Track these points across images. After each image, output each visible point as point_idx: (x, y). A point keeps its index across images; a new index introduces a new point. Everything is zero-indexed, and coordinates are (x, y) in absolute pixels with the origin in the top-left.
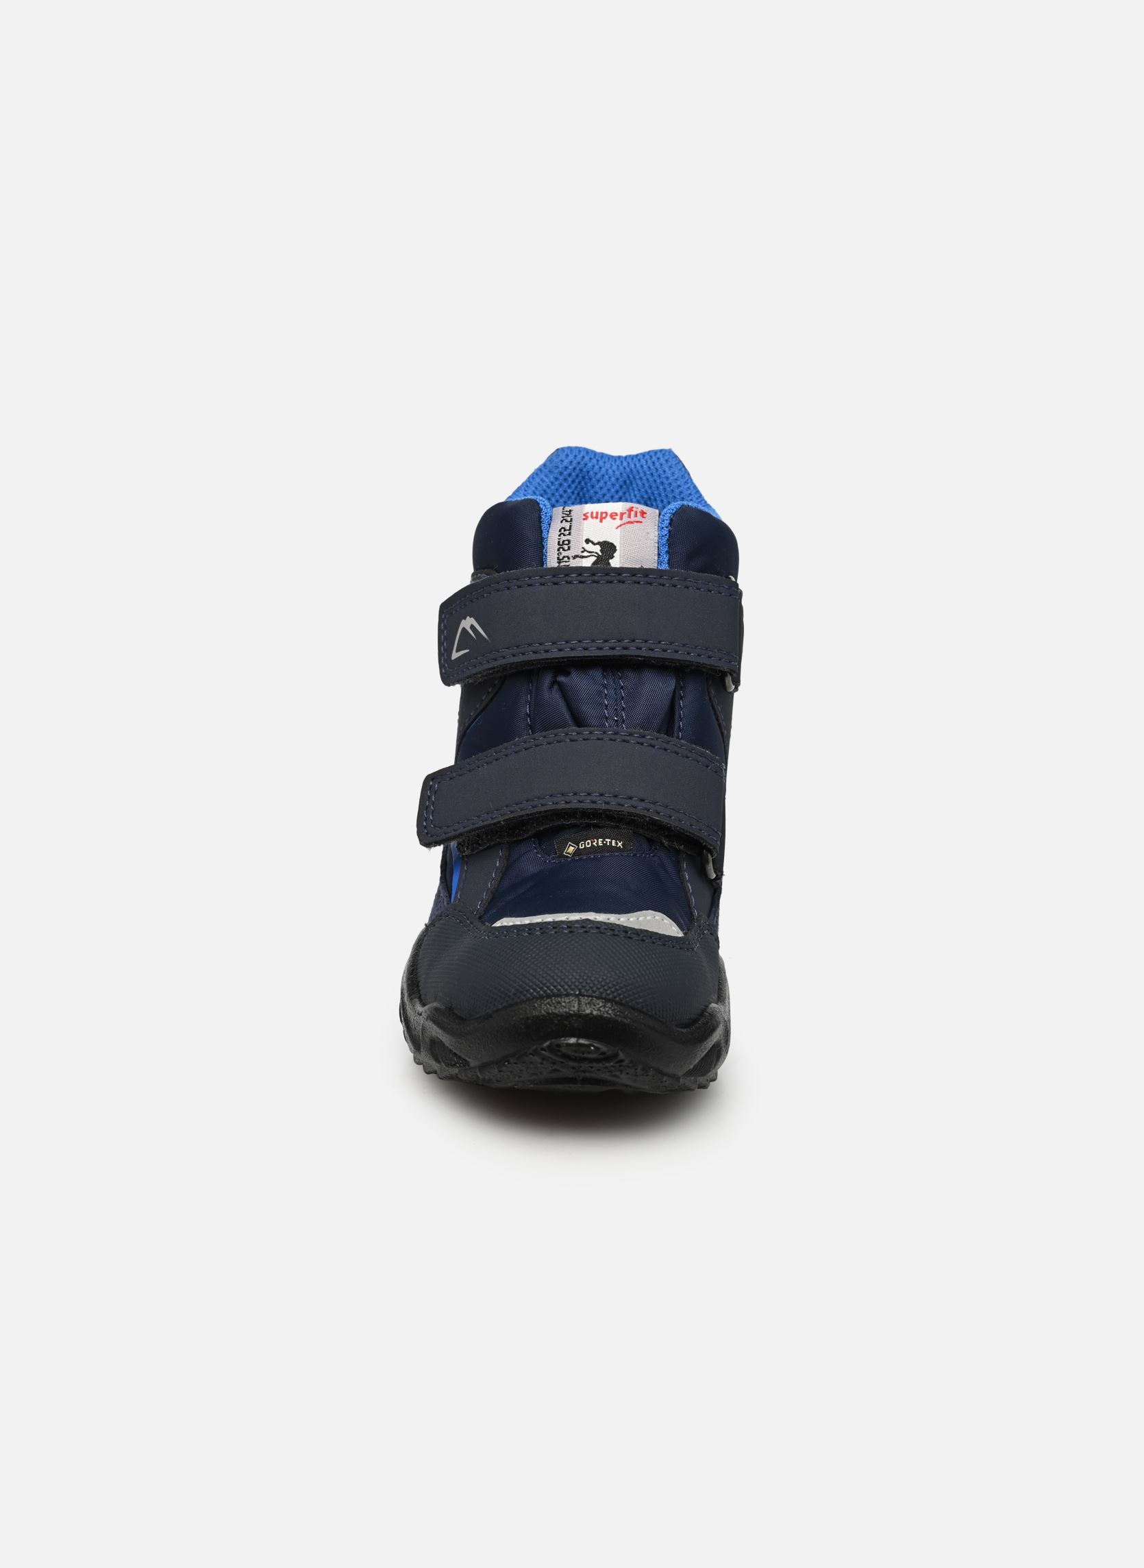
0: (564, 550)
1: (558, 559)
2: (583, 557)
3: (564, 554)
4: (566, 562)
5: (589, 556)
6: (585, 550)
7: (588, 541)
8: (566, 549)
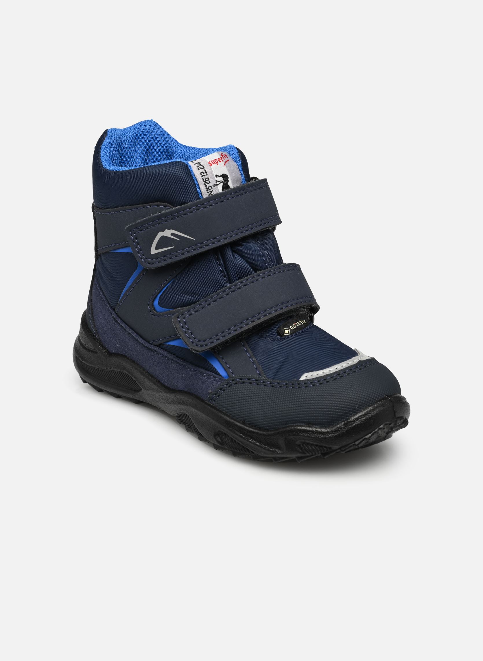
0: (207, 183)
1: (206, 188)
2: (217, 185)
3: (208, 185)
4: (211, 189)
5: (220, 183)
6: (217, 181)
7: (217, 176)
8: (208, 182)
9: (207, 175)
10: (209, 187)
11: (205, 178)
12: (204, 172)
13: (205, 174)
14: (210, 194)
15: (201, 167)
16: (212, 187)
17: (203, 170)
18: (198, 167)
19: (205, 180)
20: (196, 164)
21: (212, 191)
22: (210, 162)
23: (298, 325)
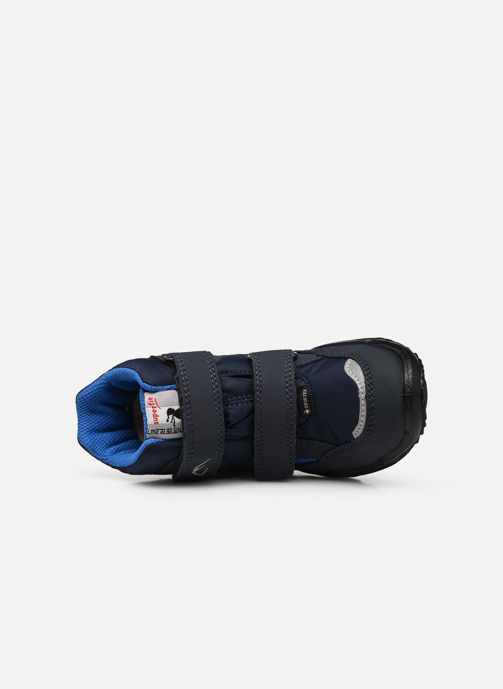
1: (175, 433)
2: (175, 422)
5: (174, 419)
6: (172, 421)
7: (167, 421)
8: (170, 430)
9: (164, 429)
10: (174, 430)
11: (166, 432)
12: (161, 431)
13: (163, 431)
14: (179, 430)
15: (156, 431)
16: (175, 428)
17: (160, 431)
18: (155, 433)
19: (168, 433)
20: (152, 433)
21: (178, 429)
22: (154, 422)
23: (306, 400)
